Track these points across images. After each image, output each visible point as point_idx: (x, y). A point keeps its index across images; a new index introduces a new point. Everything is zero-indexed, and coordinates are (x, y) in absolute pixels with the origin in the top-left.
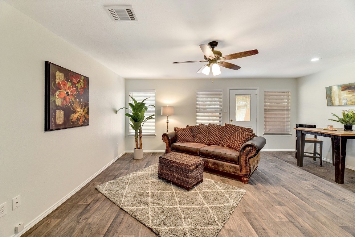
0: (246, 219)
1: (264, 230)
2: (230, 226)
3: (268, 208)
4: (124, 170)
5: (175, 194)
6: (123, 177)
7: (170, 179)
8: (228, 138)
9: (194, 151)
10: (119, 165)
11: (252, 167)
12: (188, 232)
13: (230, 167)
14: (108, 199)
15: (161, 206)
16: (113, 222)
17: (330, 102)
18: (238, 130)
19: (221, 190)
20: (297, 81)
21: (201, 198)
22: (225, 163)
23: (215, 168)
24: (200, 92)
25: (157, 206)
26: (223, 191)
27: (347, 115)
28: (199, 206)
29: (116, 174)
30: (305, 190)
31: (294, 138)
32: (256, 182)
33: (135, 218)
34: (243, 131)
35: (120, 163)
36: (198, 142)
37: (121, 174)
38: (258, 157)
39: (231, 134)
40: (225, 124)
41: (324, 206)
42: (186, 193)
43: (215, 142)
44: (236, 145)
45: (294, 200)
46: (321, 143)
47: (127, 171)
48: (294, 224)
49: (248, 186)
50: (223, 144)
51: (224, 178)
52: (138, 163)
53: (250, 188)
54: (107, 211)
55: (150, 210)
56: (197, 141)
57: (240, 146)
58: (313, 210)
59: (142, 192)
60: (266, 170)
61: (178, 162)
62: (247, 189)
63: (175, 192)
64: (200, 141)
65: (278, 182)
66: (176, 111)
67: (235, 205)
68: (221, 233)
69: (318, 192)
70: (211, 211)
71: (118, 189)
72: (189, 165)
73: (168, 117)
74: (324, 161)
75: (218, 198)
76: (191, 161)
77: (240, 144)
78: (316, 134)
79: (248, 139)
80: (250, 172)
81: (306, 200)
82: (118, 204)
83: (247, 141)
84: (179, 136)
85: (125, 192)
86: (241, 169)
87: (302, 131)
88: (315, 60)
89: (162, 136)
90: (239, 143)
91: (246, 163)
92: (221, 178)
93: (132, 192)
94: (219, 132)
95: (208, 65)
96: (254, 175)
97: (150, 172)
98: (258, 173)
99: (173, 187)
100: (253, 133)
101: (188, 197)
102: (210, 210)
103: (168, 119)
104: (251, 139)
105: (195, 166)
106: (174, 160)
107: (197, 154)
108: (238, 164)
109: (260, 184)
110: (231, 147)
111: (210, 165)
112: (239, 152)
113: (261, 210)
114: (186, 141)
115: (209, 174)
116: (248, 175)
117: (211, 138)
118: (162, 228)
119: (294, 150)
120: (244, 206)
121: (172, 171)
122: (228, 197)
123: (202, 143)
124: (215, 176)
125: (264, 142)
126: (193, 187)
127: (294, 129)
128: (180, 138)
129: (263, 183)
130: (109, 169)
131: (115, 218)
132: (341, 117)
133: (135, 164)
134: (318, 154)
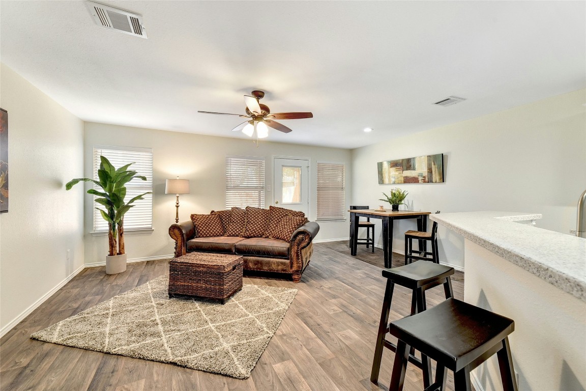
0: (300, 320)
1: (319, 325)
2: (282, 331)
3: (322, 303)
4: (91, 298)
5: (202, 312)
6: (95, 307)
7: (192, 293)
8: (275, 226)
9: (227, 248)
10: (76, 291)
11: (304, 260)
12: (230, 350)
13: (278, 264)
14: (72, 347)
15: (183, 332)
16: (95, 375)
17: (381, 181)
18: (286, 215)
19: (268, 295)
20: (351, 153)
21: (242, 309)
22: (272, 259)
23: (257, 268)
24: (232, 159)
25: (176, 334)
26: (270, 295)
27: (394, 194)
28: (240, 319)
29: (75, 305)
30: (358, 279)
31: (348, 223)
32: (309, 279)
33: (140, 358)
34: (293, 216)
35: (77, 288)
36: (231, 235)
37: (87, 304)
38: (310, 248)
39: (278, 219)
40: (271, 207)
41: (374, 291)
42: (219, 307)
43: (257, 232)
44: (285, 234)
45: (348, 291)
46: (373, 226)
47: (98, 297)
48: (347, 313)
49: (301, 284)
50: (268, 235)
51: (269, 281)
52: (120, 281)
53: (303, 287)
54: (76, 365)
55: (165, 341)
56: (230, 233)
57: (290, 235)
58: (364, 296)
59: (143, 322)
60: (320, 264)
61: (205, 265)
62: (299, 289)
63: (201, 310)
64: (233, 233)
65: (332, 275)
66: (192, 187)
67: (287, 308)
68: (272, 340)
69: (369, 279)
70: (258, 321)
71: (89, 327)
72: (224, 266)
73: (178, 197)
74: (376, 248)
75: (266, 304)
76: (226, 261)
77: (289, 233)
78: (369, 216)
79: (299, 226)
80: (302, 266)
81: (358, 288)
82: (99, 347)
83: (298, 228)
84: (200, 227)
85: (107, 330)
86: (292, 264)
87: (355, 213)
88: (368, 130)
89: (170, 229)
90: (289, 231)
91: (298, 256)
92: (266, 281)
93: (123, 326)
94: (262, 219)
95: (252, 122)
96: (306, 271)
97: (150, 291)
98: (310, 269)
99: (197, 304)
100: (305, 217)
101: (223, 312)
102: (256, 319)
103: (178, 200)
104: (303, 225)
105: (231, 268)
106: (198, 262)
107: (232, 251)
108: (288, 259)
109: (313, 281)
110: (278, 238)
111: (251, 265)
112: (289, 242)
113: (315, 307)
114: (212, 235)
115: (248, 279)
116: (300, 271)
117: (251, 228)
118: (192, 357)
119: (348, 238)
120: (297, 307)
121: (195, 280)
122: (277, 301)
123: (237, 236)
124: (258, 280)
125: (318, 229)
126: (229, 297)
127: (348, 211)
128: (201, 230)
129: (316, 279)
130: (54, 301)
131: (98, 369)
132: (390, 196)
133: (113, 284)
134: (370, 240)
